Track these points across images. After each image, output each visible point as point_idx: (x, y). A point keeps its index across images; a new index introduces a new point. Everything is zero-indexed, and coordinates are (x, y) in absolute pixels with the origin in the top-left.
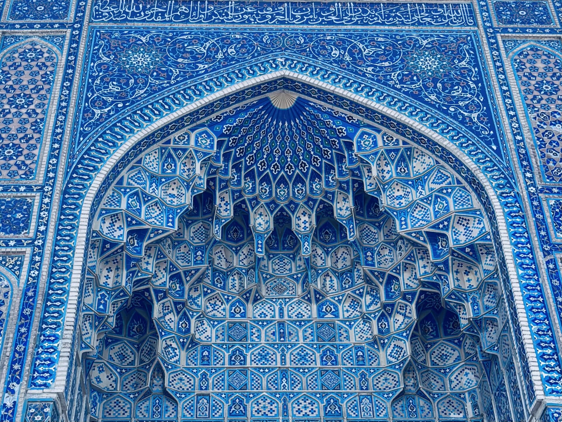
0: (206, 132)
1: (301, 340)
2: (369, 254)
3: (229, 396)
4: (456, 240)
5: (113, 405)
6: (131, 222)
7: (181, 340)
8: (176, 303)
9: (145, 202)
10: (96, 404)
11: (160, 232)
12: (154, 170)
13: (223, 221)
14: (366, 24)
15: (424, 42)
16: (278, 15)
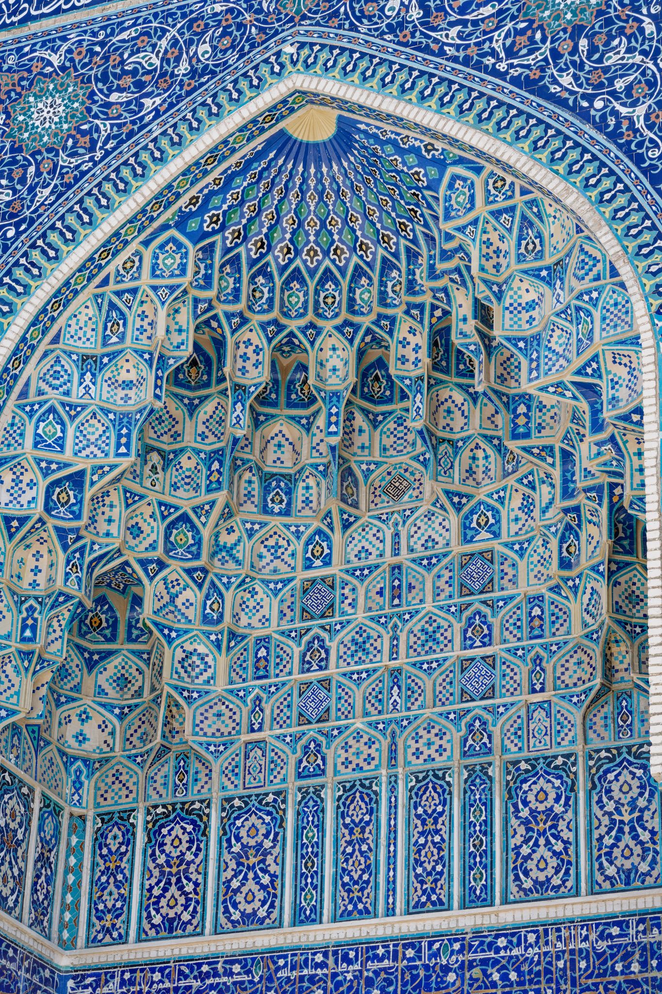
0: (172, 240)
2: (522, 409)
3: (297, 738)
4: (613, 400)
5: (110, 779)
6: (48, 468)
7: (213, 637)
8: (189, 572)
9: (72, 418)
10: (81, 784)
11: (106, 469)
12: (88, 344)
13: (252, 389)
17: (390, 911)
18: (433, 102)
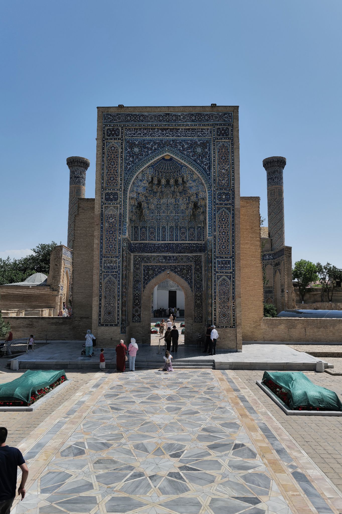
0: (151, 168)
1: (171, 208)
2: (185, 191)
4: (200, 196)
7: (148, 209)
8: (146, 202)
13: (156, 184)
14: (186, 136)
15: (199, 143)
16: (167, 133)
17: (168, 241)
18: (184, 160)
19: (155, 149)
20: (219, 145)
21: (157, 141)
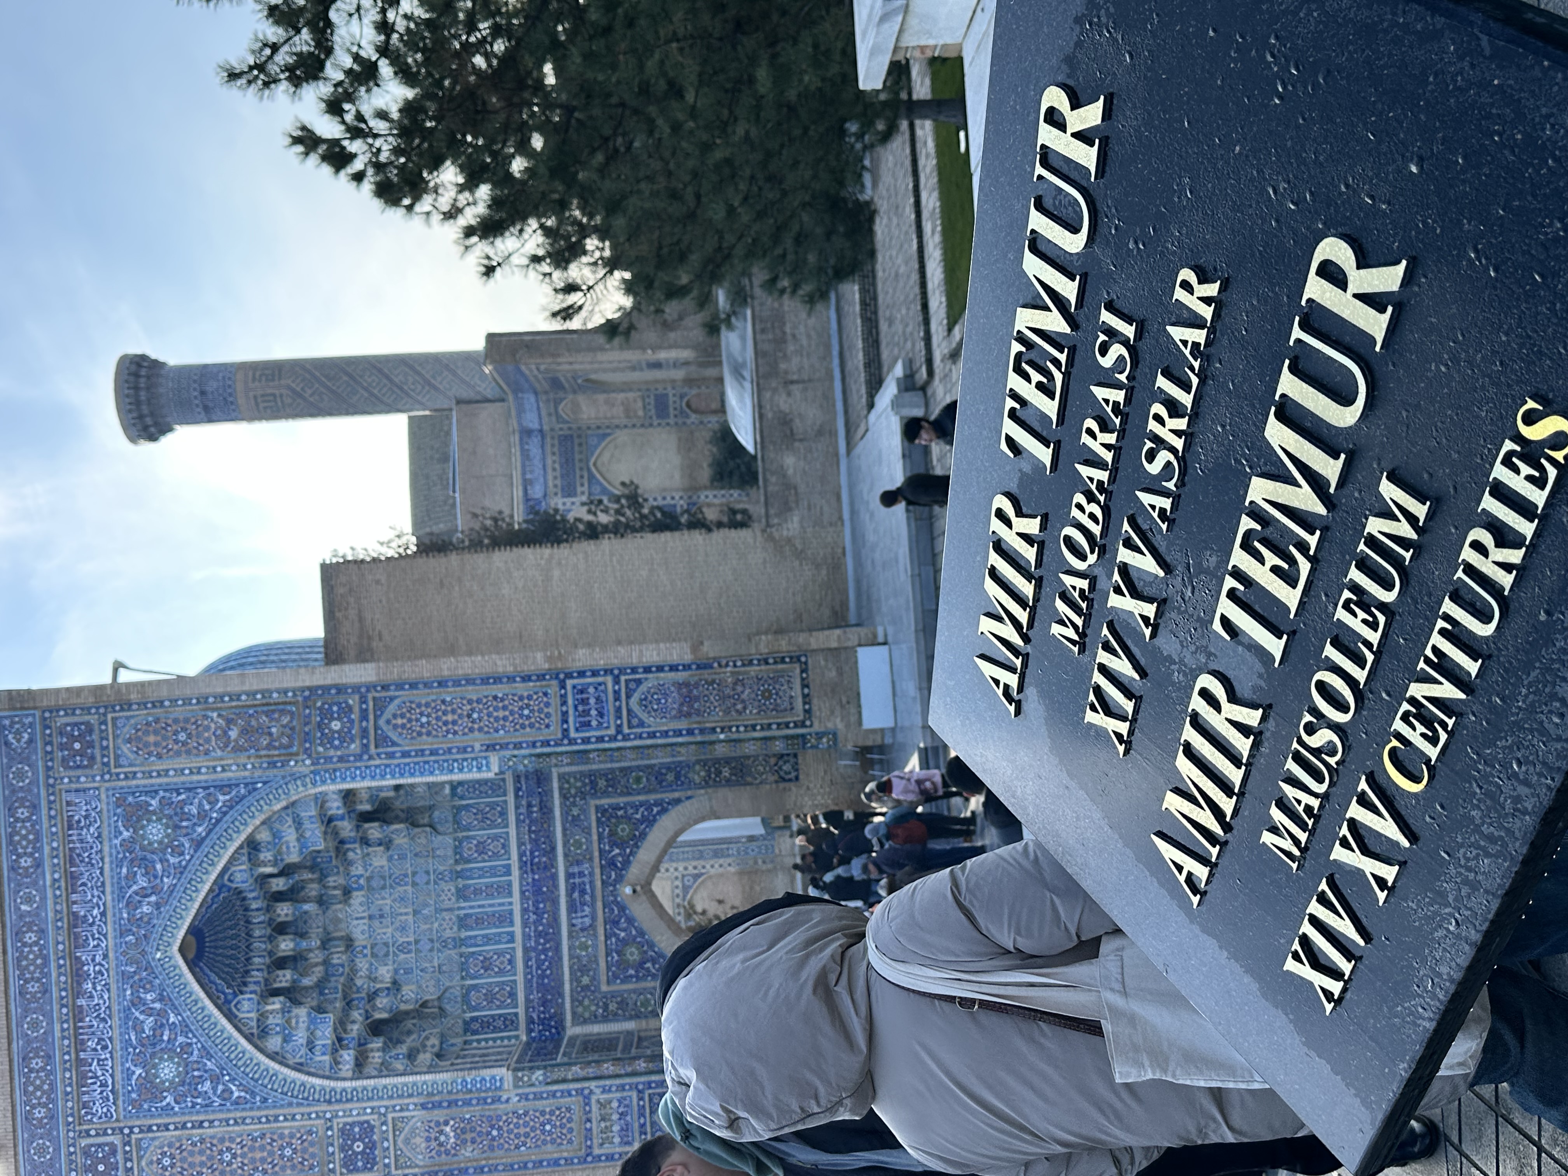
0: (235, 1006)
1: (386, 901)
3: (439, 951)
4: (338, 809)
6: (335, 1050)
7: (395, 992)
8: (370, 1002)
9: (314, 1042)
12: (281, 1040)
13: (295, 977)
14: (103, 883)
15: (126, 834)
16: (93, 960)
18: (199, 886)
19: (161, 999)
20: (132, 756)
21: (129, 992)
